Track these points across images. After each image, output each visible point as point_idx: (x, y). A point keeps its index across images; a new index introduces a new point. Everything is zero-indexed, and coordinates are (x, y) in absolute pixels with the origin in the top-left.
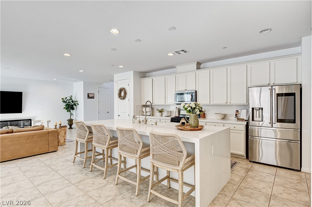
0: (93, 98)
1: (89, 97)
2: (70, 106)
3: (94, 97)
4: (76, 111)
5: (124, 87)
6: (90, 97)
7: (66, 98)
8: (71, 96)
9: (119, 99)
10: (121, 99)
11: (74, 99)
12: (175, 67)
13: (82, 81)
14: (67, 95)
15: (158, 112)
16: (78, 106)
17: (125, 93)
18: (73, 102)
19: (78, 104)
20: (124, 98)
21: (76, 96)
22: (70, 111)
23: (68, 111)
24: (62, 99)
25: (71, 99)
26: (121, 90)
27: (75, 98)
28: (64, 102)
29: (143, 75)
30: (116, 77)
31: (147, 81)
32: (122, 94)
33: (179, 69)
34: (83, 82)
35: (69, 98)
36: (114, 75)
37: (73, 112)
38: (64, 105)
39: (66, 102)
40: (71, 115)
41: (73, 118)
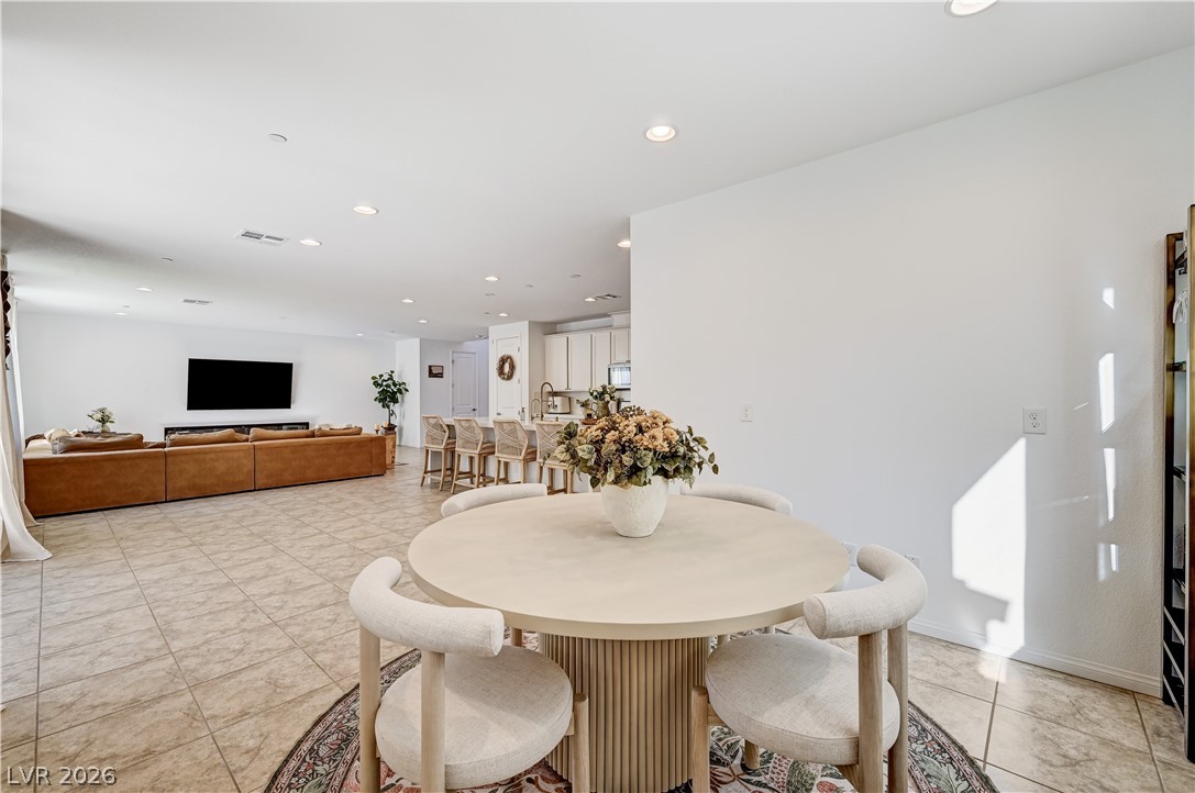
0: (440, 375)
1: (431, 375)
2: (389, 394)
3: (442, 374)
4: (401, 405)
5: (509, 354)
6: (435, 373)
7: (381, 376)
8: (392, 372)
9: (499, 379)
10: (503, 378)
11: (396, 379)
12: (609, 316)
13: (416, 337)
14: (383, 370)
15: (579, 405)
16: (407, 395)
17: (512, 367)
18: (395, 385)
19: (407, 390)
20: (510, 377)
21: (402, 372)
22: (388, 407)
23: (383, 406)
24: (374, 378)
25: (391, 378)
26: (503, 361)
27: (400, 376)
28: (376, 384)
29: (551, 328)
30: (494, 331)
31: (557, 343)
32: (506, 368)
33: (614, 319)
34: (418, 340)
35: (386, 377)
36: (490, 328)
37: (395, 408)
38: (375, 391)
39: (381, 386)
40: (391, 415)
41: (394, 421)
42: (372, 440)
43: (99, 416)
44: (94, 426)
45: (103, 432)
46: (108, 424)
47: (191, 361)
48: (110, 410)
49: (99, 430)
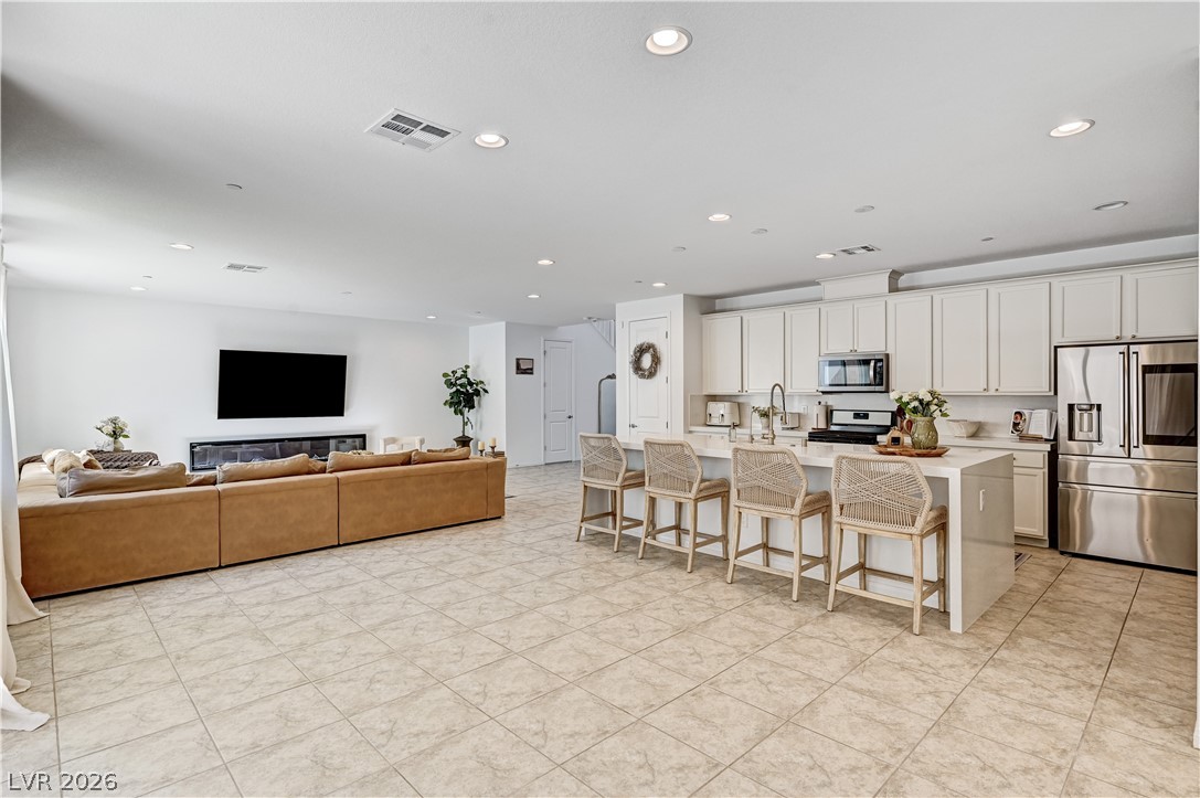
0: (529, 371)
1: (520, 371)
2: (465, 396)
3: (532, 369)
4: (477, 411)
5: (651, 340)
6: (523, 368)
7: (455, 372)
8: (467, 367)
9: (634, 377)
10: (643, 376)
11: (471, 376)
12: (818, 284)
13: (502, 320)
14: (457, 364)
15: (756, 415)
16: (485, 398)
17: (656, 360)
18: (471, 384)
19: (486, 391)
20: (652, 374)
21: (478, 366)
22: (462, 414)
23: (456, 412)
24: (445, 375)
25: (465, 375)
26: (642, 350)
27: (474, 372)
28: (450, 384)
29: (707, 305)
30: (624, 311)
31: (723, 327)
32: (646, 361)
33: (829, 289)
34: (504, 323)
35: (459, 374)
36: (617, 305)
37: (470, 414)
38: (447, 393)
39: (455, 385)
40: (465, 424)
41: (469, 433)
42: (488, 466)
43: (110, 428)
44: (103, 442)
45: (116, 450)
46: (121, 439)
47: (223, 353)
48: (123, 419)
49: (110, 449)
